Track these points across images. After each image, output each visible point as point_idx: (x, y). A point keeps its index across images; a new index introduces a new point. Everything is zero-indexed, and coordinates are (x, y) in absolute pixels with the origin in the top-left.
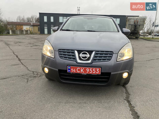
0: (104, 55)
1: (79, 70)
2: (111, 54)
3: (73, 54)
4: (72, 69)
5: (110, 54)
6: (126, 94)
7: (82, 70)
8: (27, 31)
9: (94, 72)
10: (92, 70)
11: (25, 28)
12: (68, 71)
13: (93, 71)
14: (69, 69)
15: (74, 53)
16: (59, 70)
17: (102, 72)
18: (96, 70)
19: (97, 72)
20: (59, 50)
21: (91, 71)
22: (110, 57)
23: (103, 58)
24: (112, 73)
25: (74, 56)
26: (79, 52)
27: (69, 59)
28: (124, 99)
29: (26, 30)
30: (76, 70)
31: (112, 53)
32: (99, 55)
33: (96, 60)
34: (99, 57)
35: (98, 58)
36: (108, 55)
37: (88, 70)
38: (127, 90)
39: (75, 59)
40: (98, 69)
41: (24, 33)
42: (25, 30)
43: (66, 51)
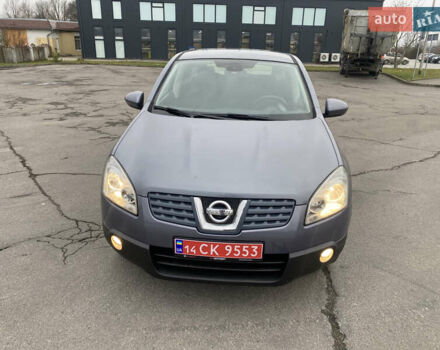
0: (271, 210)
1: (204, 249)
2: (291, 206)
3: (189, 207)
4: (187, 247)
5: (287, 207)
6: (328, 292)
7: (213, 250)
8: (39, 49)
9: (245, 253)
10: (241, 249)
11: (33, 38)
12: (177, 251)
13: (242, 252)
14: (178, 246)
15: (191, 203)
16: (151, 247)
17: (266, 252)
18: (251, 250)
19: (253, 252)
20: (151, 195)
21: (237, 253)
22: (288, 214)
23: (268, 217)
24: (292, 256)
25: (193, 211)
26: (207, 201)
27: (180, 221)
28: (323, 311)
29: (37, 45)
30: (197, 249)
31: (293, 203)
32: (258, 210)
33: (250, 222)
34: (259, 215)
35: (255, 218)
36: (283, 210)
37: (230, 250)
38: (331, 281)
39: (195, 219)
40: (256, 247)
41: (33, 55)
42: (34, 48)
43: (169, 197)
